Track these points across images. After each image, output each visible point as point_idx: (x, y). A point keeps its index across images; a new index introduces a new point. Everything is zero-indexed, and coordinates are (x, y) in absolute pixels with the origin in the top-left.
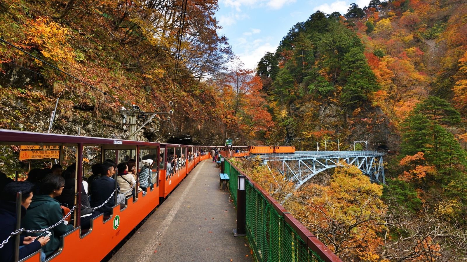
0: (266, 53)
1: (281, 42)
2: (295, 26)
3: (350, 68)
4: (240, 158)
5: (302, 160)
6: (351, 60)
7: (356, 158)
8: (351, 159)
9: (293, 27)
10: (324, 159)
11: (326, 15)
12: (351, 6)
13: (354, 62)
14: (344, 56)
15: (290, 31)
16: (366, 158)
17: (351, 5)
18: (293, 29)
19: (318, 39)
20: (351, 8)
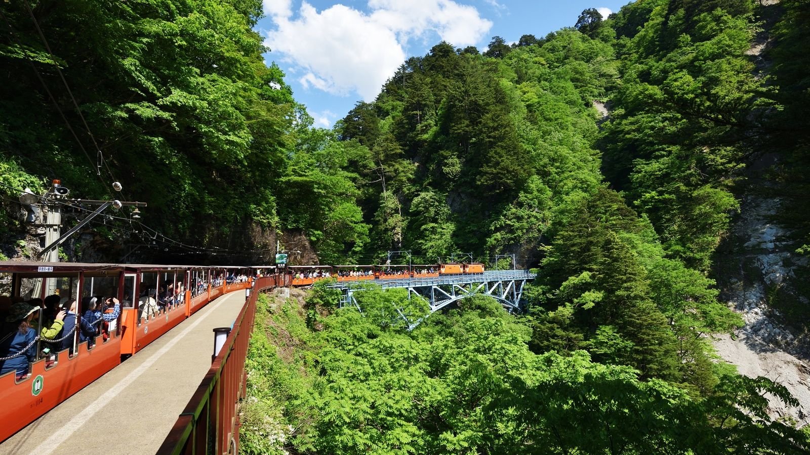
0: (358, 104)
1: (383, 86)
2: (406, 62)
3: (490, 137)
4: (303, 287)
5: (414, 288)
6: (491, 125)
7: (498, 281)
8: (491, 284)
9: (404, 63)
10: (450, 285)
11: (455, 49)
12: (494, 41)
13: (495, 129)
14: (481, 118)
15: (399, 69)
16: (513, 281)
17: (493, 38)
18: (403, 66)
19: (443, 87)
20: (494, 43)
